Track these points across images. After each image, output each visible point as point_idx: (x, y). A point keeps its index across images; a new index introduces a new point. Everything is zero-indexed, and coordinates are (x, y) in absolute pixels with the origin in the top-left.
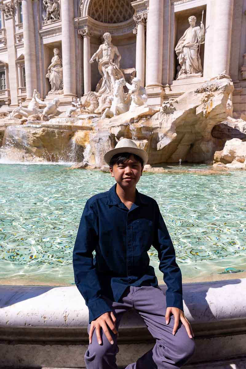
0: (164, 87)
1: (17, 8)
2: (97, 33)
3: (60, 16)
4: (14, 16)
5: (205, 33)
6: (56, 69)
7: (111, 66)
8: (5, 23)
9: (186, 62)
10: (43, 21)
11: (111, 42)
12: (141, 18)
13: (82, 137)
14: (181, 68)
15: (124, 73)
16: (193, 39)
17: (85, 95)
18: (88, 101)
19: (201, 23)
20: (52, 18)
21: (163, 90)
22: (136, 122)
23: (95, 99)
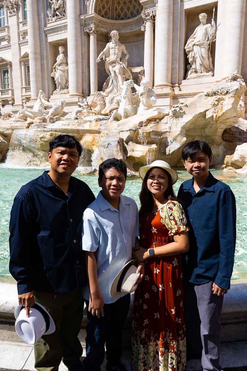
0: (173, 87)
1: (21, 4)
2: (104, 30)
3: (66, 13)
4: (18, 13)
5: (216, 31)
6: (62, 67)
7: (118, 65)
8: (9, 20)
9: (197, 61)
10: (48, 18)
11: (119, 40)
12: (149, 15)
13: (91, 141)
14: (191, 67)
15: (131, 72)
16: (204, 37)
17: (91, 95)
18: (95, 101)
19: (212, 21)
20: (57, 15)
21: (172, 90)
22: (145, 126)
23: (102, 99)
